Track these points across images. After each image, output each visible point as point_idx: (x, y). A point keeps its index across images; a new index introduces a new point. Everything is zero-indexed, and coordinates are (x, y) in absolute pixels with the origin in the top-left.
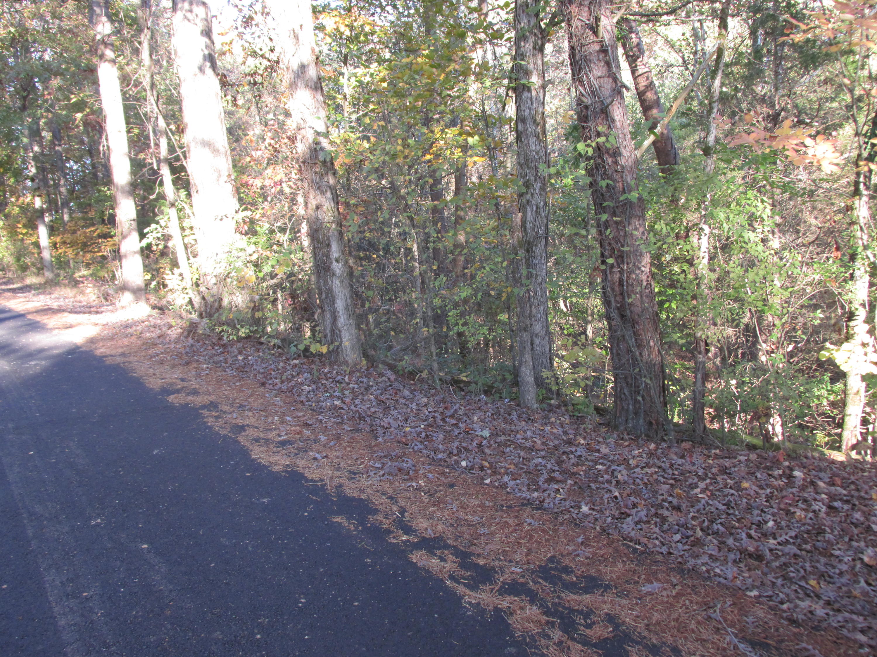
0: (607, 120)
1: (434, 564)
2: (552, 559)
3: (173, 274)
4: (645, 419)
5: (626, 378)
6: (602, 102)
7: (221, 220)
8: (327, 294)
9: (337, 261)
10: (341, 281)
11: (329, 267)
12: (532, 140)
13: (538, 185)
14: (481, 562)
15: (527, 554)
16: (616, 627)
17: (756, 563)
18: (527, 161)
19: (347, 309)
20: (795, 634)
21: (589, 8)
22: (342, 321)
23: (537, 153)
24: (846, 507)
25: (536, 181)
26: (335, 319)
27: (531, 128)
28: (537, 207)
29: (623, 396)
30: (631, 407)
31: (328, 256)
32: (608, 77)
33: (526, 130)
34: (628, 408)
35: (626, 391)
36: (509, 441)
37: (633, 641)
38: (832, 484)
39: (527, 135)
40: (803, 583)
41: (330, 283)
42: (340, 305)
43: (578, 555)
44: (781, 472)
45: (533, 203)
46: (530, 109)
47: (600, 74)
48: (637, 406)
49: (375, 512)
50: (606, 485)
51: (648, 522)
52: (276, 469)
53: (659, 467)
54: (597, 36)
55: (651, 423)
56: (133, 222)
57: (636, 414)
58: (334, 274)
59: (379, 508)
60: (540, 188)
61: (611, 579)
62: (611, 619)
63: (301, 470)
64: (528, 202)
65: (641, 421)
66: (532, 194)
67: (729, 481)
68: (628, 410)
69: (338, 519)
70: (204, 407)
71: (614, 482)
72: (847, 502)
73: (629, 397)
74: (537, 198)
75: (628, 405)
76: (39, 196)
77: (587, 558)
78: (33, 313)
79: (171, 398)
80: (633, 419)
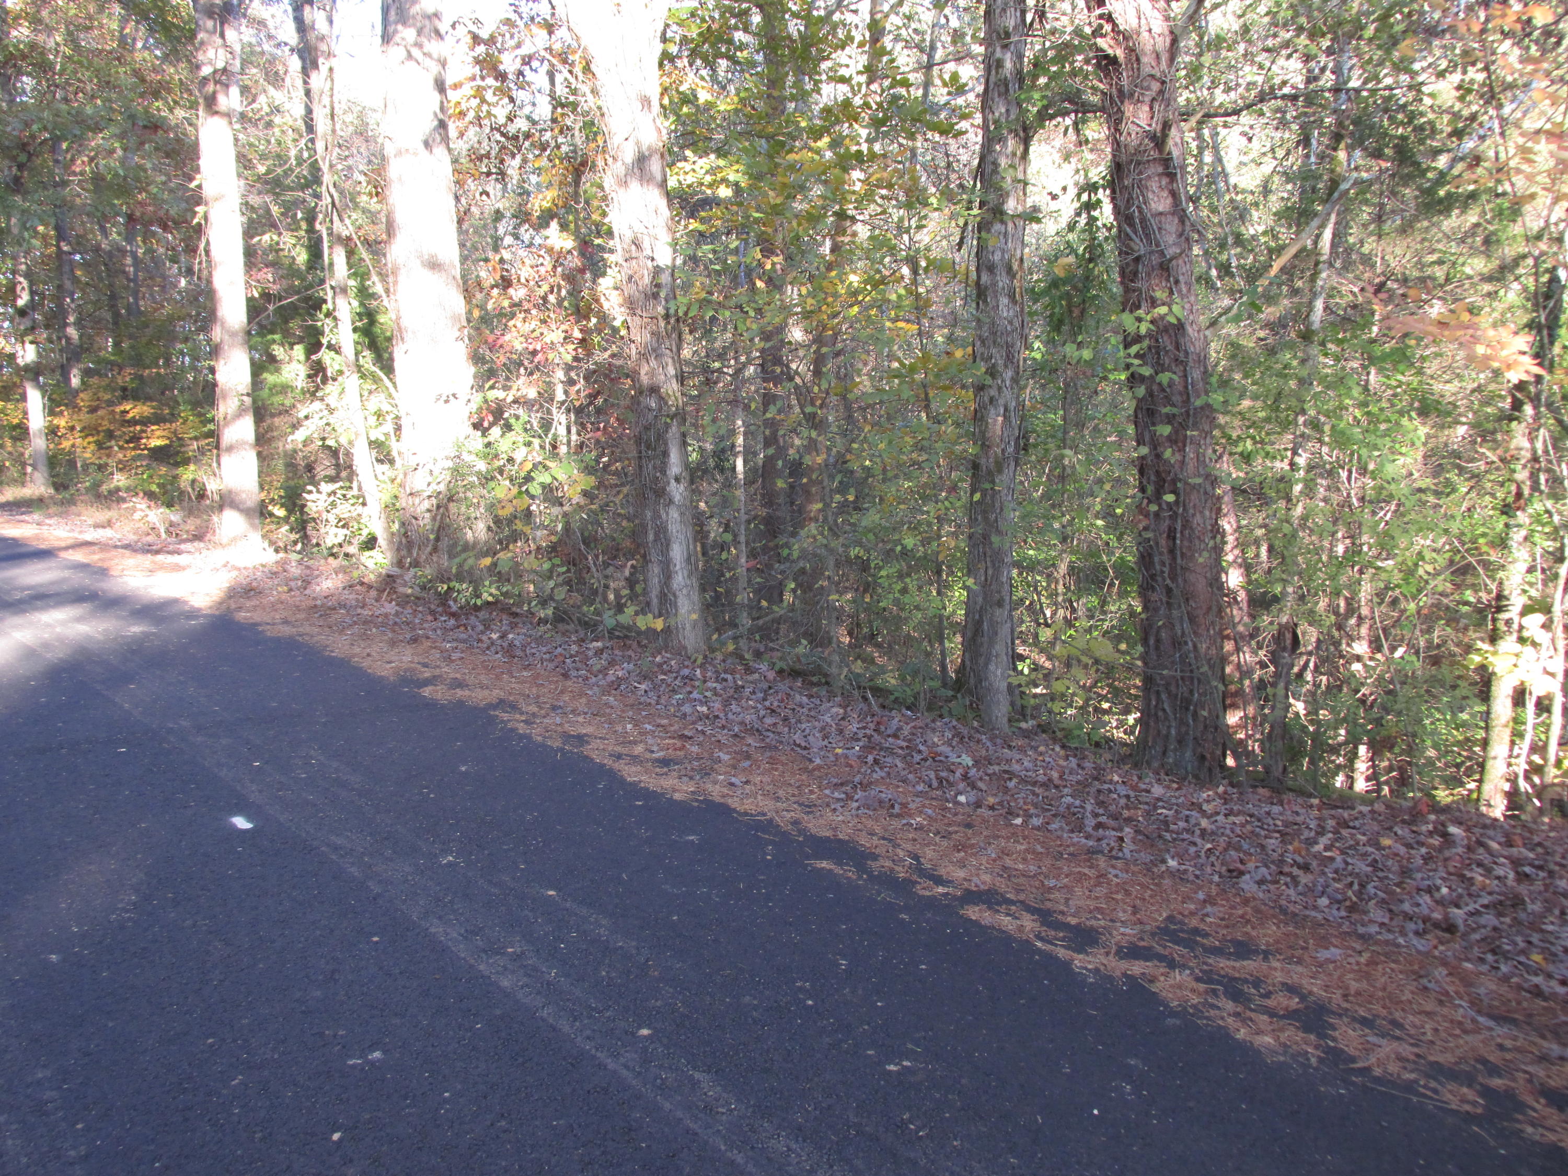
0: (1168, 280)
1: (1006, 922)
2: (1170, 919)
3: (319, 492)
4: (1194, 751)
5: (1168, 684)
6: (1162, 253)
7: (447, 401)
8: (657, 535)
9: (677, 480)
10: (682, 514)
11: (664, 489)
12: (1004, 301)
13: (1009, 374)
14: (1073, 921)
15: (1134, 913)
16: (1303, 998)
17: (1447, 935)
18: (994, 334)
19: (688, 560)
20: (1544, 1008)
21: (1151, 108)
22: (680, 579)
23: (1011, 323)
24: (1542, 874)
25: (1006, 366)
26: (667, 575)
27: (1003, 281)
28: (1006, 410)
29: (1160, 713)
30: (1173, 732)
31: (663, 472)
32: (1173, 214)
33: (995, 284)
34: (1169, 733)
35: (1166, 706)
36: (1005, 772)
37: (1333, 1013)
38: (1509, 844)
39: (995, 292)
40: (1522, 959)
41: (664, 516)
42: (677, 552)
43: (1207, 915)
44: (1431, 827)
45: (1001, 402)
46: (1003, 251)
47: (1161, 209)
48: (1183, 729)
49: (875, 857)
50: (1185, 836)
51: (1277, 882)
52: (677, 796)
53: (1251, 816)
54: (1161, 152)
55: (1203, 758)
56: (246, 398)
57: (1181, 741)
58: (671, 502)
59: (877, 851)
60: (1012, 379)
61: (1268, 944)
62: (1292, 989)
63: (718, 799)
64: (992, 400)
65: (1188, 754)
66: (1000, 389)
67: (1359, 837)
68: (1167, 736)
69: (824, 864)
70: (495, 707)
71: (1198, 832)
72: (1540, 868)
73: (1171, 716)
74: (1007, 394)
75: (1169, 727)
76: (32, 342)
77: (1222, 919)
78: (67, 548)
79: (427, 692)
80: (1175, 750)
